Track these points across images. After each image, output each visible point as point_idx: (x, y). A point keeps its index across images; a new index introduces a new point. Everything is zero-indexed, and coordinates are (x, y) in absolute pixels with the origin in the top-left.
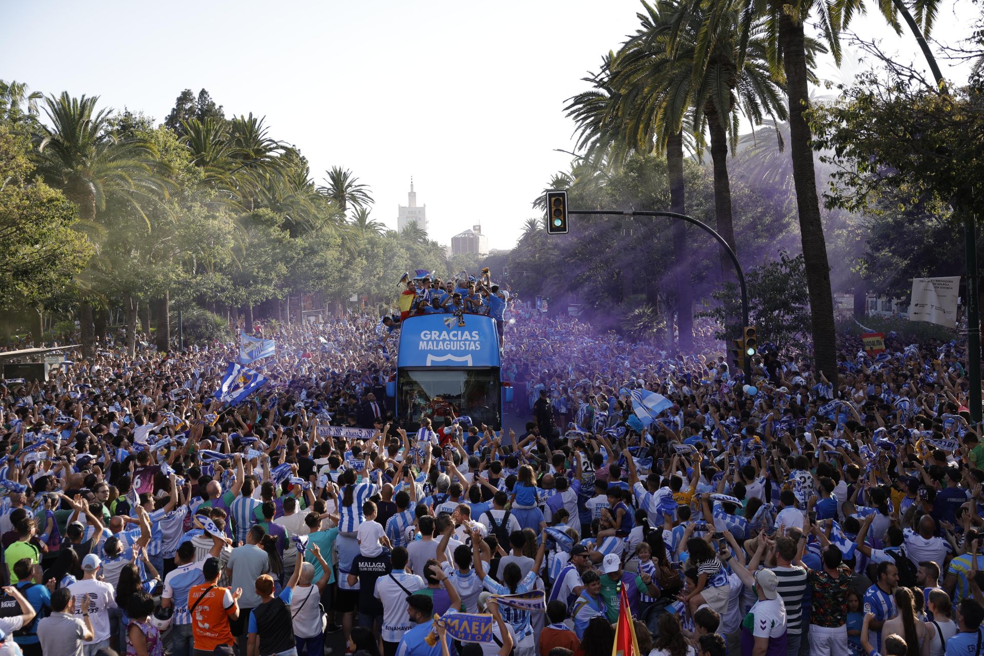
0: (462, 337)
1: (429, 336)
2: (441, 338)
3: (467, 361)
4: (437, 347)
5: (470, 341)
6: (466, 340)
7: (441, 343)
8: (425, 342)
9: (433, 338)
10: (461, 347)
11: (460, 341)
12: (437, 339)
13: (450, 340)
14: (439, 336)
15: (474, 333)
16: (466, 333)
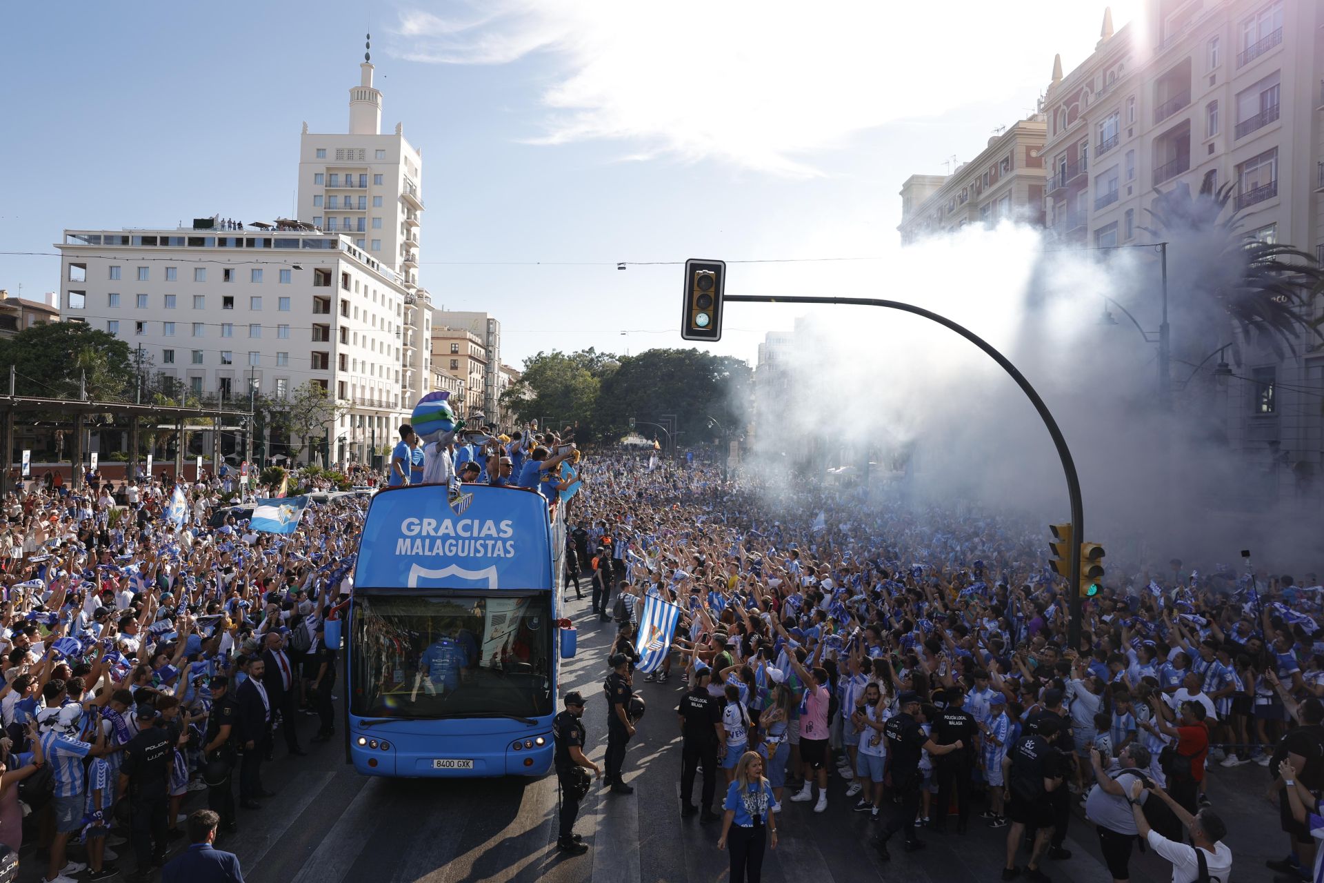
0: (480, 532)
1: (416, 529)
2: (440, 533)
3: (487, 579)
4: (431, 549)
5: (496, 539)
6: (489, 537)
7: (439, 542)
8: (408, 541)
9: (424, 533)
10: (476, 551)
11: (476, 539)
12: (432, 533)
13: (457, 537)
14: (436, 530)
15: (503, 525)
16: (490, 523)
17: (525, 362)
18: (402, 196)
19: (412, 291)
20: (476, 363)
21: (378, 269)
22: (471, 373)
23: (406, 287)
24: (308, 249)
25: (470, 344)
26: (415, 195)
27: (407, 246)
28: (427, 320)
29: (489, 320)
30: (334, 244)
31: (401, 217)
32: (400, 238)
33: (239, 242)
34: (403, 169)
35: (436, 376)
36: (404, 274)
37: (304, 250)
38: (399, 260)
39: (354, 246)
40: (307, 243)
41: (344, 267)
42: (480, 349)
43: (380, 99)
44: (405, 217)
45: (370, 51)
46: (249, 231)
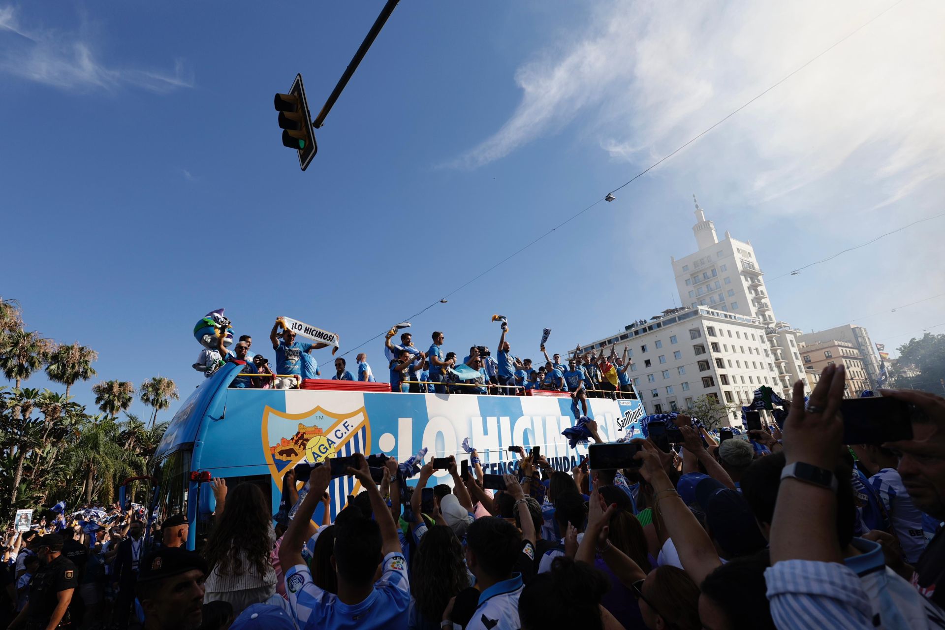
17: (900, 349)
18: (742, 271)
19: (772, 326)
20: (851, 361)
21: (735, 319)
22: (848, 368)
23: (763, 324)
24: (682, 321)
25: (840, 349)
26: (754, 268)
27: (757, 300)
28: (791, 341)
29: (853, 329)
30: (696, 312)
31: (746, 284)
32: (750, 297)
33: (644, 330)
34: (738, 257)
35: (813, 376)
36: (761, 317)
37: (680, 322)
38: (753, 310)
39: (711, 310)
40: (680, 318)
41: (706, 323)
42: (851, 350)
43: (712, 225)
44: (750, 282)
45: (697, 203)
46: (650, 322)
